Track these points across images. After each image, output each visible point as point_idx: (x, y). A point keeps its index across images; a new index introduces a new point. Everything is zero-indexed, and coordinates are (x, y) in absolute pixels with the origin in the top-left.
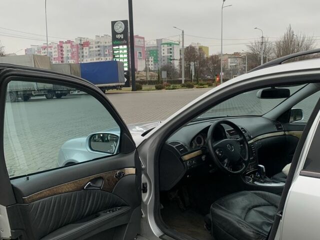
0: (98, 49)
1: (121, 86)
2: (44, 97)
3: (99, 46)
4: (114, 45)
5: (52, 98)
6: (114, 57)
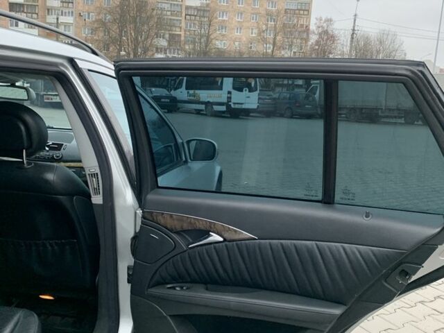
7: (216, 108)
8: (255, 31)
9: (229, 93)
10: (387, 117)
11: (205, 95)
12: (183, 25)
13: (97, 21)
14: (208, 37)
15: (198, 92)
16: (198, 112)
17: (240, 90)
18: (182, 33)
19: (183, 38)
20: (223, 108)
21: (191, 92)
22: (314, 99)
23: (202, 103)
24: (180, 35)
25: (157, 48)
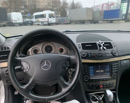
0: (117, 6)
1: (120, 20)
2: (89, 23)
3: (117, 5)
4: (121, 3)
5: (92, 23)
6: (121, 8)
7: (45, 23)
8: (47, 3)
9: (48, 18)
10: (86, 22)
11: (41, 20)
12: (28, 2)
13: (3, 2)
14: (35, 5)
15: (38, 19)
16: (38, 25)
17: (51, 17)
18: (28, 4)
19: (28, 6)
20: (47, 23)
21: (37, 19)
22: (68, 19)
23: (41, 22)
24: (27, 5)
25: (21, 9)
